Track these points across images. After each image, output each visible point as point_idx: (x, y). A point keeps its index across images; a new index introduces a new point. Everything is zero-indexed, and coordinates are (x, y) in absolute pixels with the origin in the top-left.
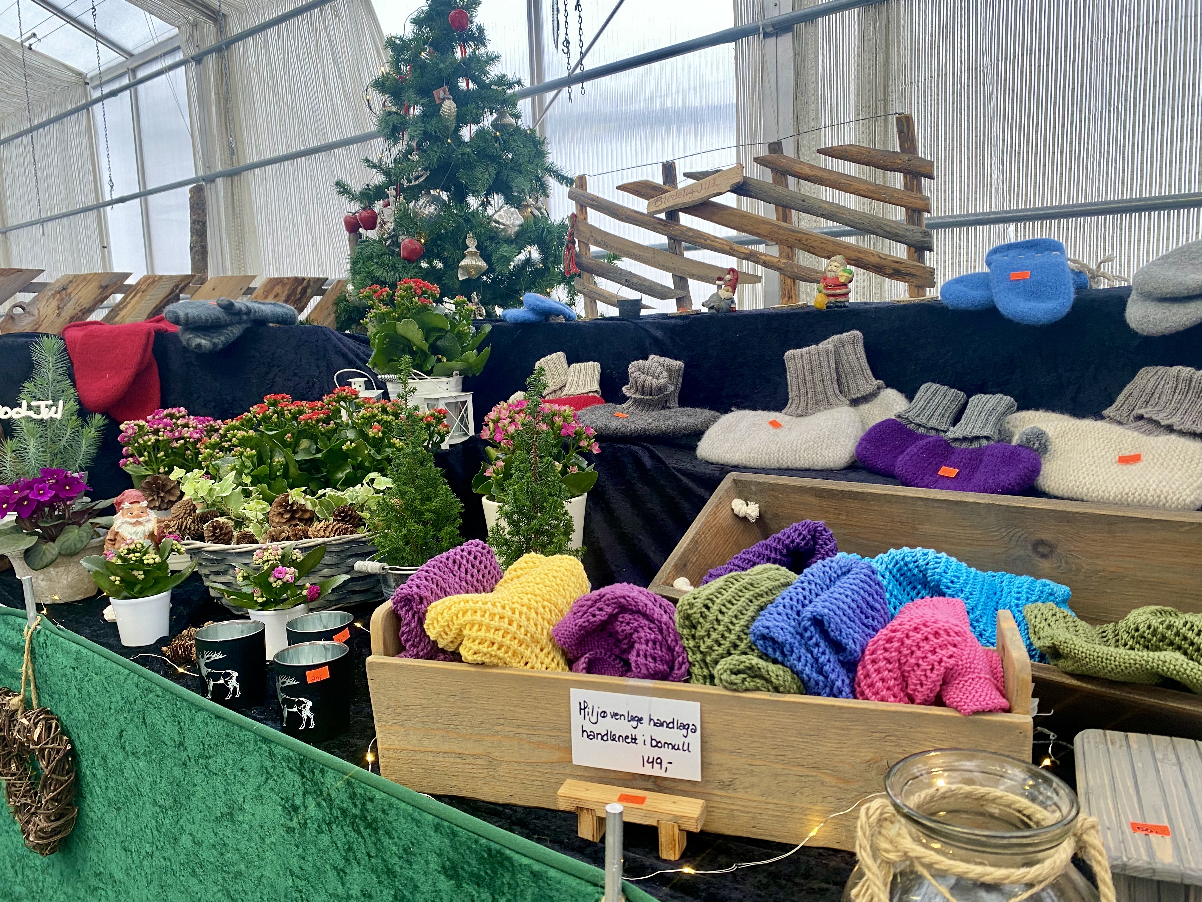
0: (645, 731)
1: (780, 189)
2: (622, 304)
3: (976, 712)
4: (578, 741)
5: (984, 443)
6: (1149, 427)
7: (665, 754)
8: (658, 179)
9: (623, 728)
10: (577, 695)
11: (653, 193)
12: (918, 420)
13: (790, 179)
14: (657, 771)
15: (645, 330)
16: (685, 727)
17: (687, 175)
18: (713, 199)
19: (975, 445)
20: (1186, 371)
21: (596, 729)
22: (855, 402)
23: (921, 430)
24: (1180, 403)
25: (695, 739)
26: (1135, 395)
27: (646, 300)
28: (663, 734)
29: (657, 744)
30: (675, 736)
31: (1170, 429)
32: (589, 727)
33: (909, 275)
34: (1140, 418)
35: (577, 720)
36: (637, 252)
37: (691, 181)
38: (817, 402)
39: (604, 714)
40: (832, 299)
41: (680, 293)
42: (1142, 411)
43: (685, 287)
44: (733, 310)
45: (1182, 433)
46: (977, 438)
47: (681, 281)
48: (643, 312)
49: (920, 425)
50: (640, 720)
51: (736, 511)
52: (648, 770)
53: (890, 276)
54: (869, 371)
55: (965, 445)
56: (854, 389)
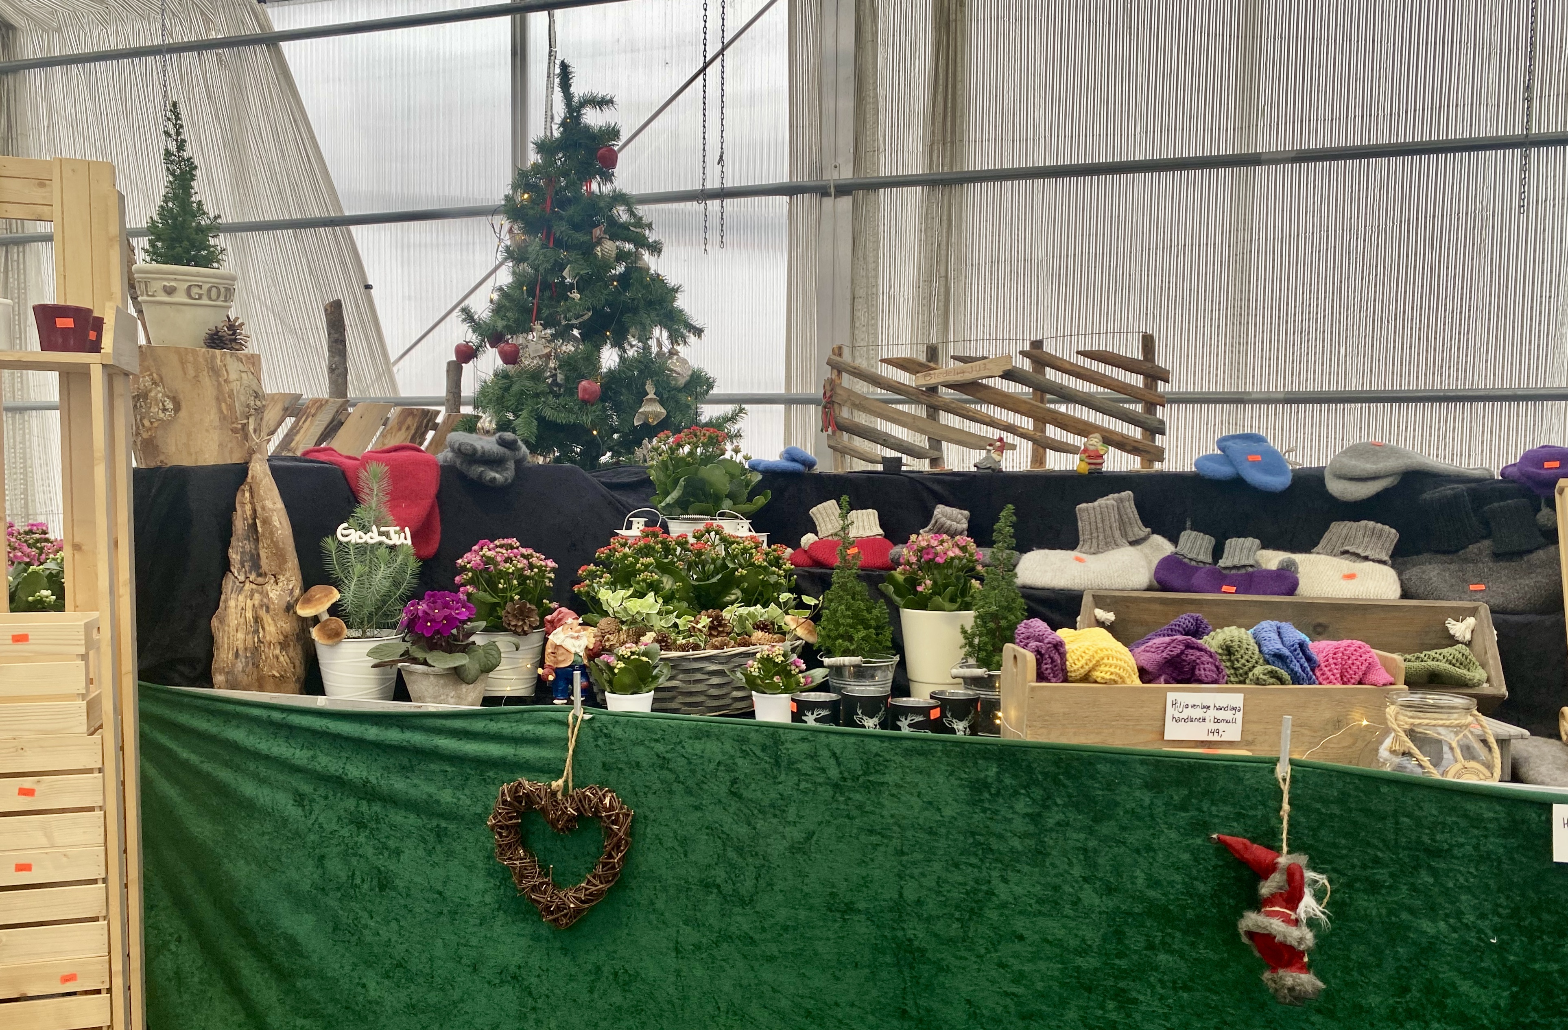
0: (1212, 713)
1: (1040, 377)
2: (885, 461)
3: (1384, 685)
4: (1169, 724)
5: (1250, 569)
6: (1353, 558)
7: (1221, 726)
8: (922, 358)
9: (1198, 713)
10: (1171, 696)
11: (919, 368)
12: (1190, 556)
13: (1048, 369)
14: (1216, 738)
15: (922, 484)
16: (1234, 709)
17: (954, 358)
18: (985, 381)
19: (1243, 571)
20: (1371, 524)
21: (1181, 716)
22: (1132, 543)
23: (1193, 563)
24: (1369, 542)
25: (1239, 716)
26: (1334, 538)
27: (906, 459)
28: (1221, 715)
29: (1217, 721)
30: (1228, 715)
31: (1366, 558)
32: (1177, 715)
33: (1145, 451)
34: (1346, 552)
35: (1170, 711)
36: (896, 416)
37: (959, 364)
38: (1106, 543)
39: (1187, 706)
40: (1093, 467)
41: (935, 454)
42: (1347, 548)
43: (940, 449)
44: (1001, 471)
45: (1373, 561)
46: (1244, 566)
47: (936, 443)
48: (904, 468)
49: (1191, 559)
50: (1208, 707)
51: (1098, 617)
52: (1211, 738)
53: (1128, 452)
54: (1139, 522)
55: (1233, 572)
56: (1130, 534)
